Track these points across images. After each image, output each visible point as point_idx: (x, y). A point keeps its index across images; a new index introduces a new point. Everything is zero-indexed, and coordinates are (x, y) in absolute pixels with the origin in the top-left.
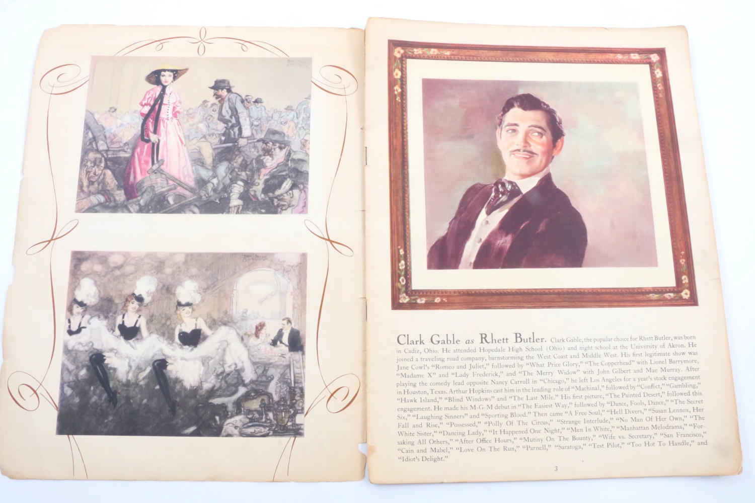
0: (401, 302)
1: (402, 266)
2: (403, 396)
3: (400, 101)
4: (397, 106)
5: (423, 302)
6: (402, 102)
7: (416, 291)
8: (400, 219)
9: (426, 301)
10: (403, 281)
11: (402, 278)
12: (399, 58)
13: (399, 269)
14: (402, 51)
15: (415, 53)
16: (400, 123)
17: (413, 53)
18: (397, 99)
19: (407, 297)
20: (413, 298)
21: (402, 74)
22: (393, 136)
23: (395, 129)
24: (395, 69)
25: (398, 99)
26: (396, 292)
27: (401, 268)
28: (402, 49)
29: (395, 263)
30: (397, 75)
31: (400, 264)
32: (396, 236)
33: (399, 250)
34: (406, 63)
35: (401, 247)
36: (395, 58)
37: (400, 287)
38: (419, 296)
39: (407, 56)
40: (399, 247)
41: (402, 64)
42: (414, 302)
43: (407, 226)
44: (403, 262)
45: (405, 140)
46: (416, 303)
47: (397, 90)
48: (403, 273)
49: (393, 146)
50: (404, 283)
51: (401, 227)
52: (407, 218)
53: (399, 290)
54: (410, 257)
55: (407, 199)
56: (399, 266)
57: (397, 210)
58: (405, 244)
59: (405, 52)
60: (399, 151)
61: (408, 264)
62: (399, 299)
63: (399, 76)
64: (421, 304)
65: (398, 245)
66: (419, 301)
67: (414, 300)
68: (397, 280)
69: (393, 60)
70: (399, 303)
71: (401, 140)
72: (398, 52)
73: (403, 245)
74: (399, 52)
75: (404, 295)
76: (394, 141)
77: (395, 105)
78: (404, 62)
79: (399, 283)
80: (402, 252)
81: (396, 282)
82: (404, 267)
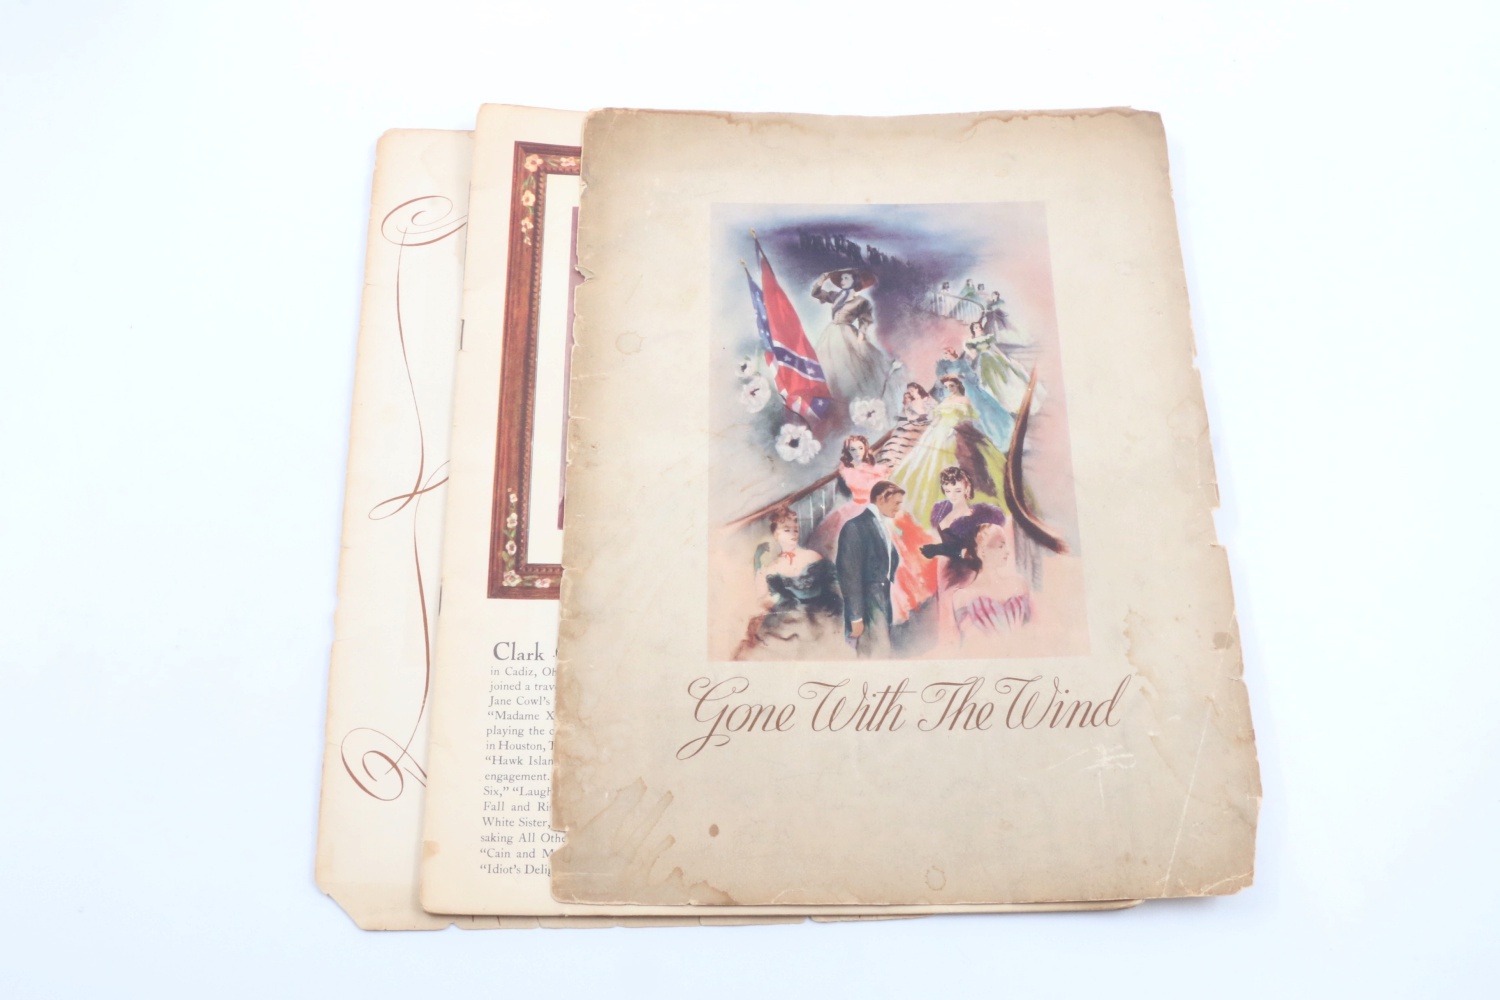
0: (505, 584)
1: (512, 522)
2: (497, 753)
3: (530, 244)
4: (525, 253)
5: (547, 585)
6: (534, 246)
7: (534, 566)
8: (515, 441)
9: (551, 584)
10: (512, 548)
11: (511, 543)
12: (534, 173)
13: (507, 528)
14: (539, 161)
15: (563, 165)
16: (528, 281)
17: (559, 164)
18: (525, 241)
19: (517, 576)
20: (528, 578)
21: (537, 198)
22: (513, 302)
23: (519, 291)
24: (524, 191)
25: (527, 241)
26: (498, 566)
27: (509, 526)
28: (540, 157)
29: (500, 518)
30: (527, 200)
31: (508, 520)
32: (504, 471)
33: (508, 495)
34: (545, 181)
35: (513, 489)
36: (527, 172)
37: (506, 559)
38: (539, 575)
39: (548, 169)
40: (509, 490)
41: (538, 182)
42: (530, 585)
43: (527, 455)
44: (514, 516)
45: (534, 309)
46: (534, 588)
47: (526, 226)
48: (513, 535)
49: (512, 317)
50: (513, 552)
51: (515, 456)
52: (528, 440)
53: (504, 564)
54: (528, 506)
55: (530, 409)
56: (506, 523)
57: (511, 426)
58: (521, 485)
59: (545, 163)
60: (521, 328)
61: (524, 519)
62: (503, 579)
63: (531, 203)
64: (543, 589)
65: (508, 486)
66: (538, 584)
67: (529, 581)
68: (501, 547)
69: (522, 175)
70: (503, 587)
71: (526, 309)
72: (532, 163)
73: (516, 487)
74: (534, 163)
75: (513, 572)
76: (515, 311)
77: (522, 250)
78: (541, 180)
79: (504, 553)
80: (513, 499)
81: (498, 550)
82: (515, 524)
